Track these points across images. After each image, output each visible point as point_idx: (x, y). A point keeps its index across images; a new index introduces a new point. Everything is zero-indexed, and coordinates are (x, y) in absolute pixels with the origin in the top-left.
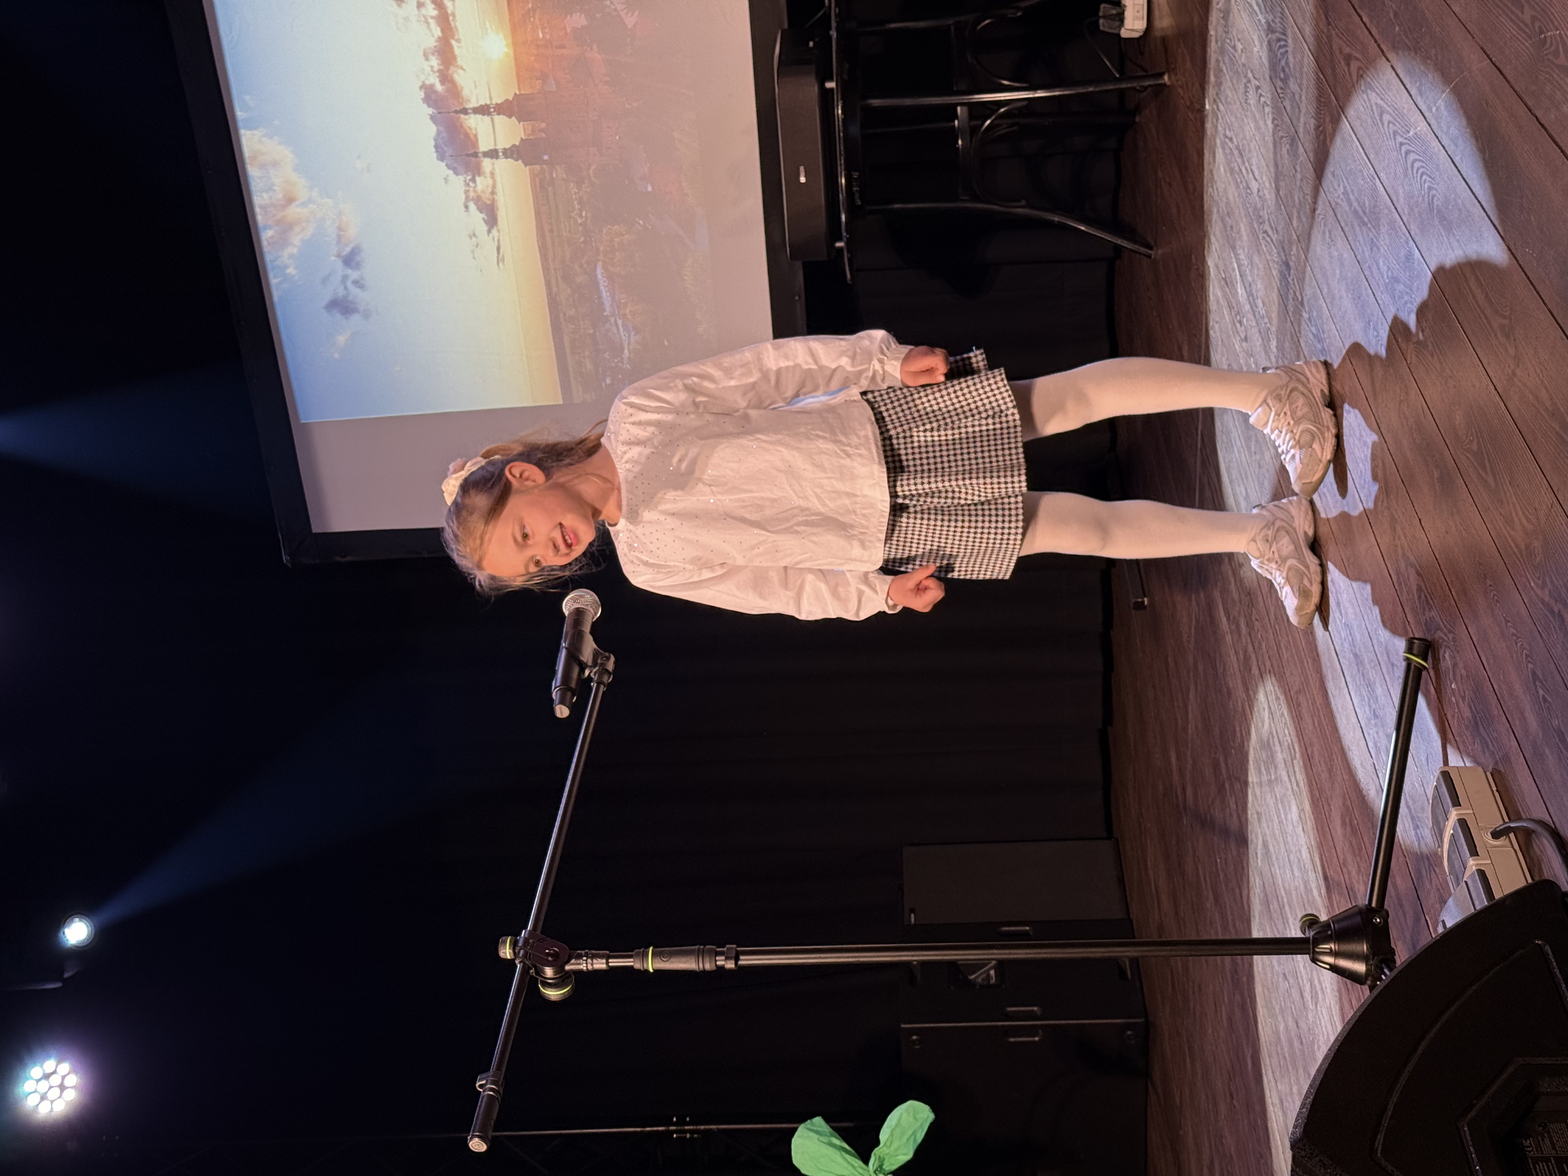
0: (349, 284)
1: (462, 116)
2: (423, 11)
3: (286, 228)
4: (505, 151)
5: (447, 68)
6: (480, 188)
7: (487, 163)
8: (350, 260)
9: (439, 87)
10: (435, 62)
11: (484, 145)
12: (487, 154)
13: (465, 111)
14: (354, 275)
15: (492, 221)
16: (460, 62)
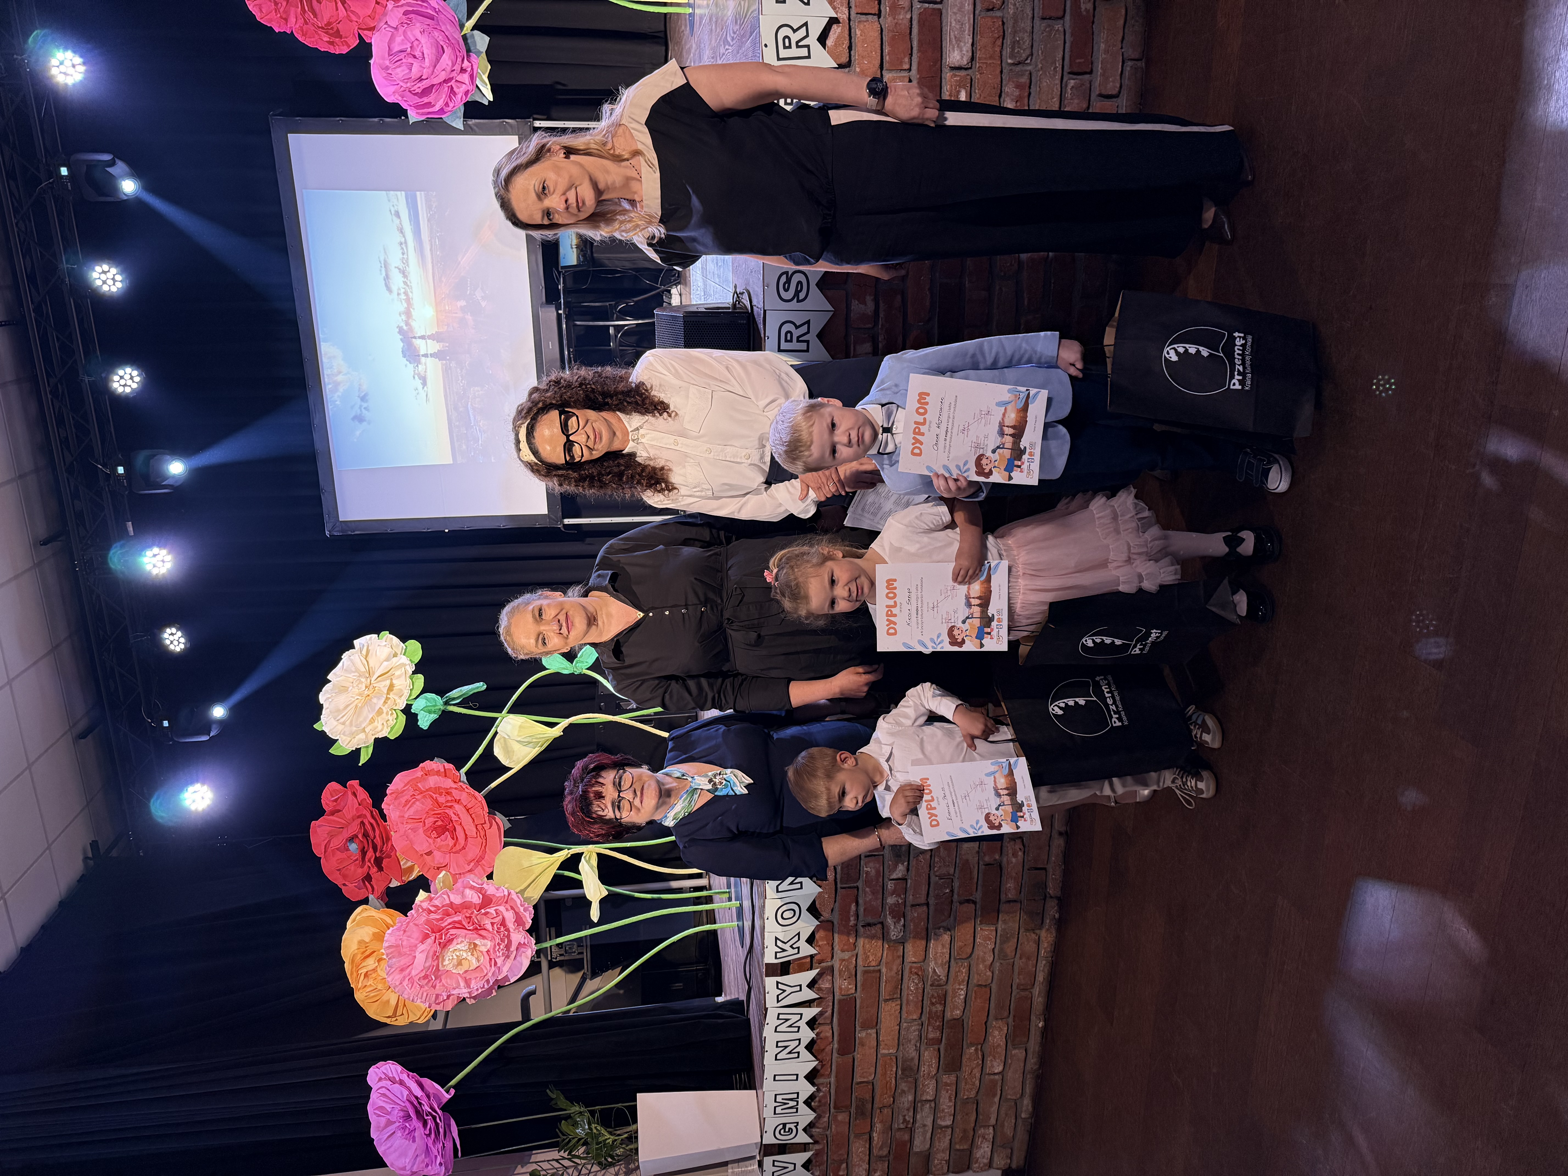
0: (363, 410)
1: (414, 340)
2: (400, 297)
3: (337, 384)
4: (431, 354)
5: (408, 320)
6: (420, 370)
7: (423, 359)
8: (363, 399)
9: (405, 328)
10: (404, 317)
11: (422, 352)
12: (423, 356)
13: (415, 338)
14: (365, 405)
15: (424, 384)
16: (414, 318)
